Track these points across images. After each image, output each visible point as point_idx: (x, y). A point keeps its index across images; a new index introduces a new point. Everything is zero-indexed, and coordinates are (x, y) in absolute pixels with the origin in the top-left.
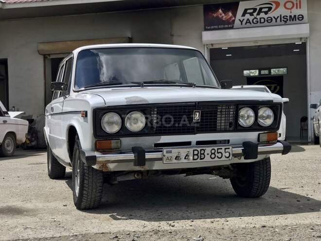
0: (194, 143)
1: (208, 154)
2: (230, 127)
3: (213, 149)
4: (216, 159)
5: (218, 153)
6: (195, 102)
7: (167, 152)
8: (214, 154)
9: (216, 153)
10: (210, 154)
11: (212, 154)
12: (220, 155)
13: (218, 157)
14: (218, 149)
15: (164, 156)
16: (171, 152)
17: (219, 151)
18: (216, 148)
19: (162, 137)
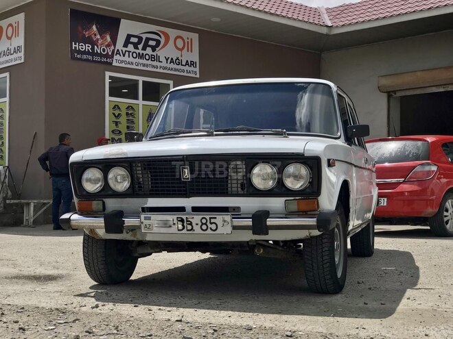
0: (189, 209)
1: (197, 224)
2: (242, 189)
3: (203, 218)
4: (209, 231)
5: (211, 223)
6: (183, 155)
7: (146, 218)
8: (206, 224)
9: (208, 224)
10: (200, 224)
11: (203, 224)
12: (214, 227)
13: (211, 229)
14: (210, 218)
15: (142, 223)
16: (149, 219)
17: (212, 221)
18: (208, 217)
19: (149, 199)
